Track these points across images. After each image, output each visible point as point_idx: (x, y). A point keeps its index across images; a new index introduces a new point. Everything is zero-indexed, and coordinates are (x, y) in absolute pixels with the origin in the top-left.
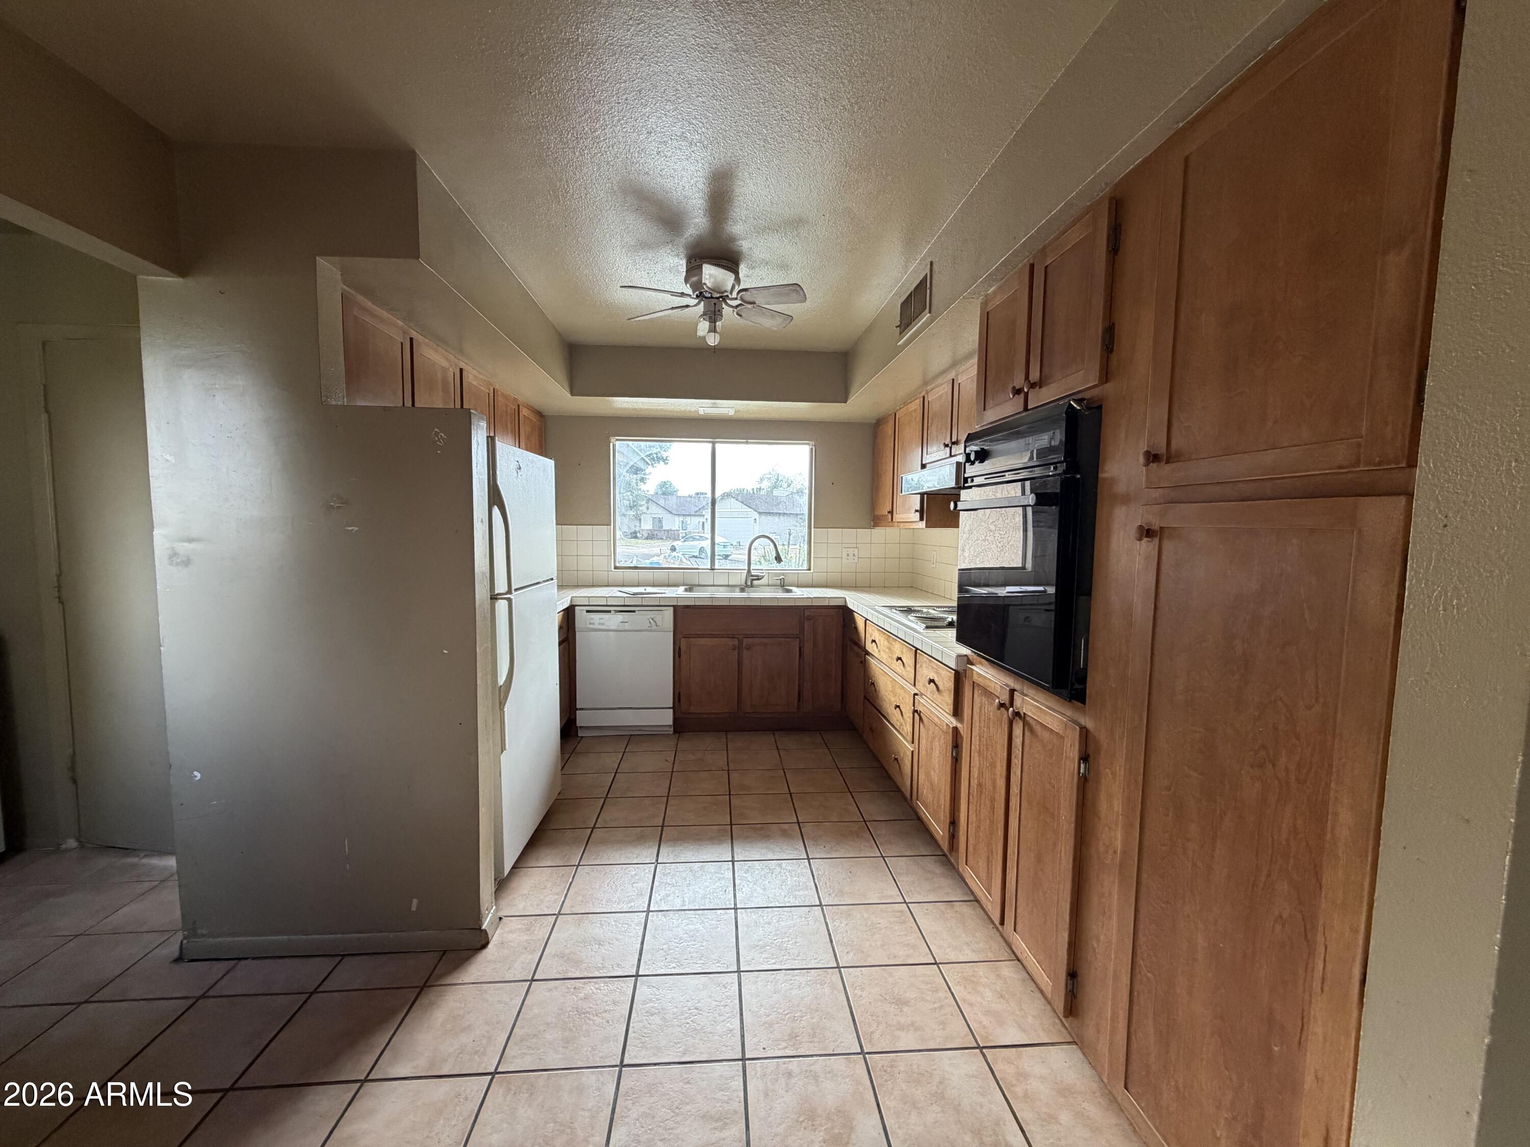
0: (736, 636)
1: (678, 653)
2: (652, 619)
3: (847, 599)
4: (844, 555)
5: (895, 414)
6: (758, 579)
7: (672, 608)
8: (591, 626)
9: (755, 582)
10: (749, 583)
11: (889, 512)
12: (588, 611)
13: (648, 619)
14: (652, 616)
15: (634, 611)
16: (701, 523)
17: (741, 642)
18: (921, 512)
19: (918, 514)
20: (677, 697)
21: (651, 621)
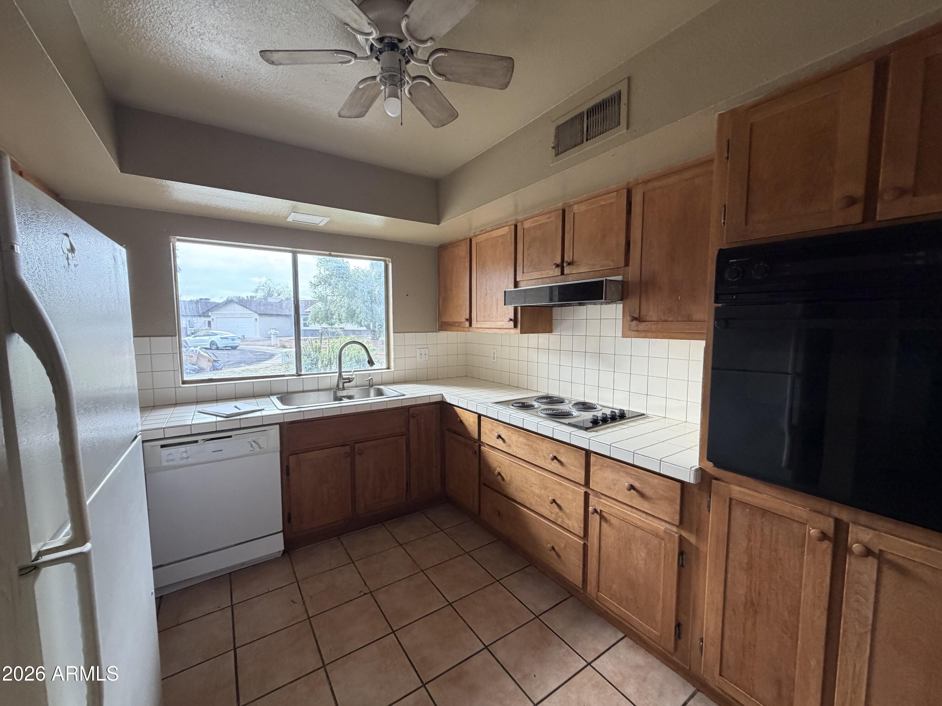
0: (348, 443)
1: (286, 471)
2: (254, 442)
3: (444, 395)
4: (418, 355)
5: (471, 240)
6: (350, 382)
7: (278, 426)
8: (171, 463)
9: (346, 385)
10: (341, 386)
11: (467, 320)
12: (162, 446)
13: (249, 442)
14: (254, 439)
15: (230, 437)
16: (207, 323)
17: (353, 449)
18: (515, 321)
19: (512, 323)
20: (287, 518)
21: (253, 443)
